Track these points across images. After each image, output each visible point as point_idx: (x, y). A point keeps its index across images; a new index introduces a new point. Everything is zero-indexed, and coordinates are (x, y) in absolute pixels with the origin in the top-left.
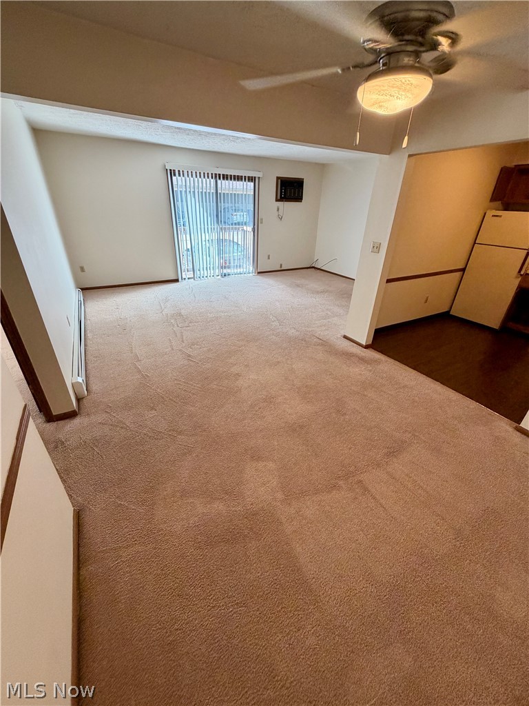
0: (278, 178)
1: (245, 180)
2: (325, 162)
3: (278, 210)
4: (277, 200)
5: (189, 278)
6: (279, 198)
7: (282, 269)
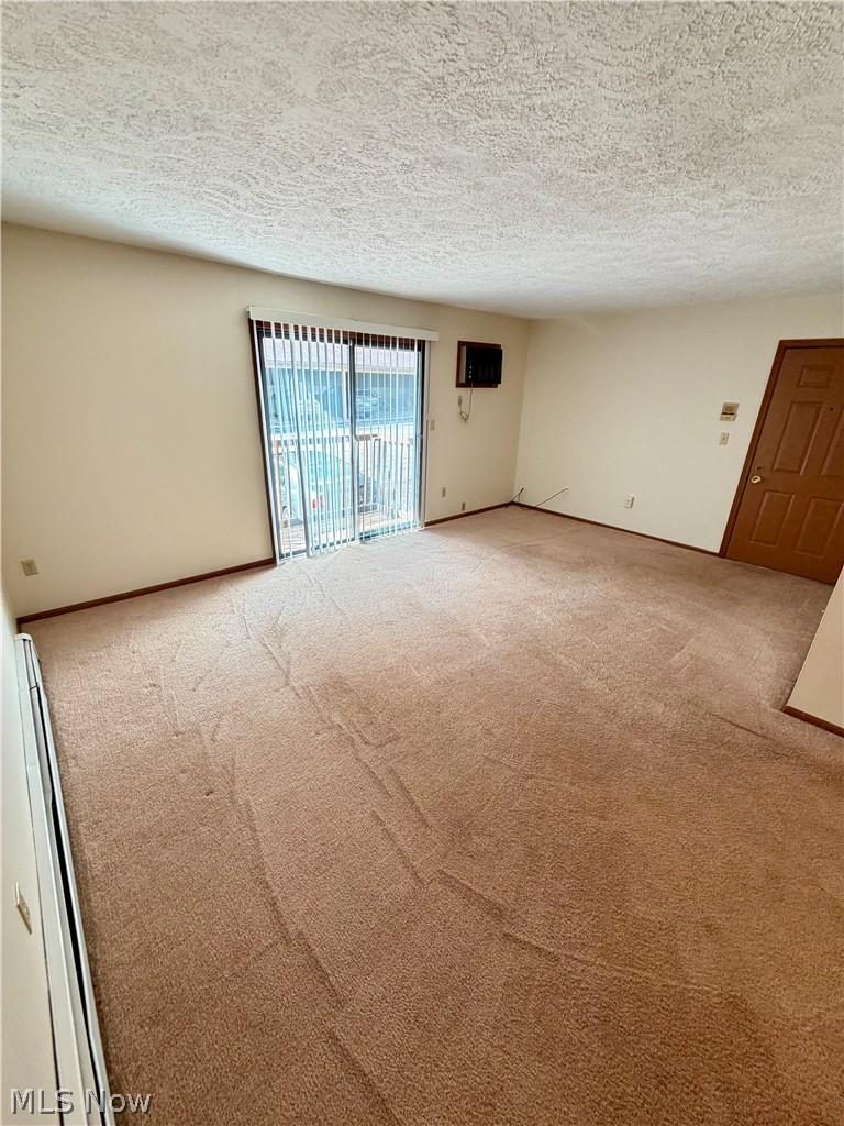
0: (461, 344)
1: (394, 346)
2: (535, 316)
3: (460, 403)
4: (459, 385)
5: (294, 553)
6: (463, 380)
7: (467, 511)
